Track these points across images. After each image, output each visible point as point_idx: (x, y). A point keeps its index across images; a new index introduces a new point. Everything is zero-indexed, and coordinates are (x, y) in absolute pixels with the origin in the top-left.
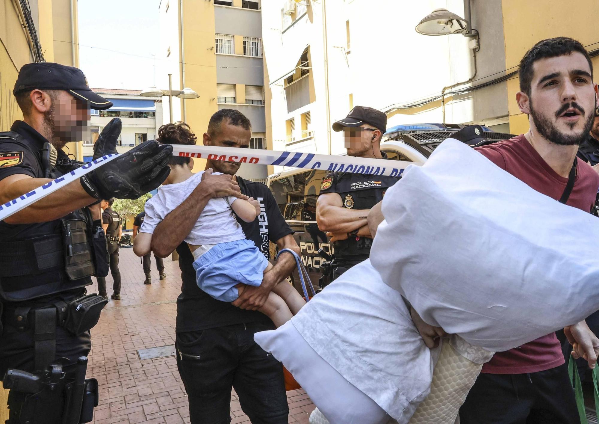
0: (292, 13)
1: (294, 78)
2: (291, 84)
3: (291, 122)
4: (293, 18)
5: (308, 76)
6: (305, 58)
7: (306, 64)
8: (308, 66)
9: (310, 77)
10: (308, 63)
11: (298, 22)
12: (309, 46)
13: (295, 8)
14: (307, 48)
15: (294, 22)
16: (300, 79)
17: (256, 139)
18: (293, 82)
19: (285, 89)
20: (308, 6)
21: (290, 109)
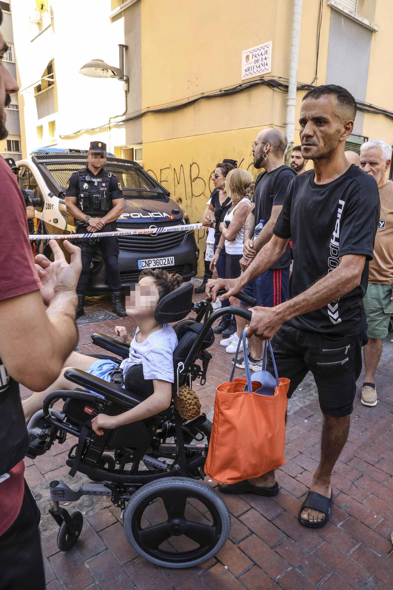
0: (38, 23)
1: (42, 88)
2: (40, 93)
3: (40, 128)
4: (40, 29)
5: (53, 88)
6: (50, 69)
7: (50, 76)
8: (53, 78)
9: (54, 88)
10: (53, 75)
11: (44, 33)
12: (54, 59)
13: (41, 18)
14: (52, 60)
15: (41, 32)
16: (47, 89)
17: (13, 141)
18: (42, 92)
19: (35, 97)
20: (52, 18)
21: (40, 116)
